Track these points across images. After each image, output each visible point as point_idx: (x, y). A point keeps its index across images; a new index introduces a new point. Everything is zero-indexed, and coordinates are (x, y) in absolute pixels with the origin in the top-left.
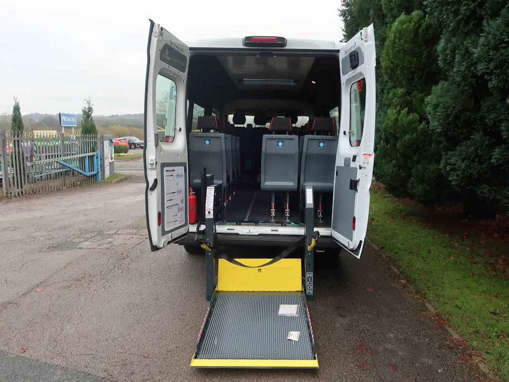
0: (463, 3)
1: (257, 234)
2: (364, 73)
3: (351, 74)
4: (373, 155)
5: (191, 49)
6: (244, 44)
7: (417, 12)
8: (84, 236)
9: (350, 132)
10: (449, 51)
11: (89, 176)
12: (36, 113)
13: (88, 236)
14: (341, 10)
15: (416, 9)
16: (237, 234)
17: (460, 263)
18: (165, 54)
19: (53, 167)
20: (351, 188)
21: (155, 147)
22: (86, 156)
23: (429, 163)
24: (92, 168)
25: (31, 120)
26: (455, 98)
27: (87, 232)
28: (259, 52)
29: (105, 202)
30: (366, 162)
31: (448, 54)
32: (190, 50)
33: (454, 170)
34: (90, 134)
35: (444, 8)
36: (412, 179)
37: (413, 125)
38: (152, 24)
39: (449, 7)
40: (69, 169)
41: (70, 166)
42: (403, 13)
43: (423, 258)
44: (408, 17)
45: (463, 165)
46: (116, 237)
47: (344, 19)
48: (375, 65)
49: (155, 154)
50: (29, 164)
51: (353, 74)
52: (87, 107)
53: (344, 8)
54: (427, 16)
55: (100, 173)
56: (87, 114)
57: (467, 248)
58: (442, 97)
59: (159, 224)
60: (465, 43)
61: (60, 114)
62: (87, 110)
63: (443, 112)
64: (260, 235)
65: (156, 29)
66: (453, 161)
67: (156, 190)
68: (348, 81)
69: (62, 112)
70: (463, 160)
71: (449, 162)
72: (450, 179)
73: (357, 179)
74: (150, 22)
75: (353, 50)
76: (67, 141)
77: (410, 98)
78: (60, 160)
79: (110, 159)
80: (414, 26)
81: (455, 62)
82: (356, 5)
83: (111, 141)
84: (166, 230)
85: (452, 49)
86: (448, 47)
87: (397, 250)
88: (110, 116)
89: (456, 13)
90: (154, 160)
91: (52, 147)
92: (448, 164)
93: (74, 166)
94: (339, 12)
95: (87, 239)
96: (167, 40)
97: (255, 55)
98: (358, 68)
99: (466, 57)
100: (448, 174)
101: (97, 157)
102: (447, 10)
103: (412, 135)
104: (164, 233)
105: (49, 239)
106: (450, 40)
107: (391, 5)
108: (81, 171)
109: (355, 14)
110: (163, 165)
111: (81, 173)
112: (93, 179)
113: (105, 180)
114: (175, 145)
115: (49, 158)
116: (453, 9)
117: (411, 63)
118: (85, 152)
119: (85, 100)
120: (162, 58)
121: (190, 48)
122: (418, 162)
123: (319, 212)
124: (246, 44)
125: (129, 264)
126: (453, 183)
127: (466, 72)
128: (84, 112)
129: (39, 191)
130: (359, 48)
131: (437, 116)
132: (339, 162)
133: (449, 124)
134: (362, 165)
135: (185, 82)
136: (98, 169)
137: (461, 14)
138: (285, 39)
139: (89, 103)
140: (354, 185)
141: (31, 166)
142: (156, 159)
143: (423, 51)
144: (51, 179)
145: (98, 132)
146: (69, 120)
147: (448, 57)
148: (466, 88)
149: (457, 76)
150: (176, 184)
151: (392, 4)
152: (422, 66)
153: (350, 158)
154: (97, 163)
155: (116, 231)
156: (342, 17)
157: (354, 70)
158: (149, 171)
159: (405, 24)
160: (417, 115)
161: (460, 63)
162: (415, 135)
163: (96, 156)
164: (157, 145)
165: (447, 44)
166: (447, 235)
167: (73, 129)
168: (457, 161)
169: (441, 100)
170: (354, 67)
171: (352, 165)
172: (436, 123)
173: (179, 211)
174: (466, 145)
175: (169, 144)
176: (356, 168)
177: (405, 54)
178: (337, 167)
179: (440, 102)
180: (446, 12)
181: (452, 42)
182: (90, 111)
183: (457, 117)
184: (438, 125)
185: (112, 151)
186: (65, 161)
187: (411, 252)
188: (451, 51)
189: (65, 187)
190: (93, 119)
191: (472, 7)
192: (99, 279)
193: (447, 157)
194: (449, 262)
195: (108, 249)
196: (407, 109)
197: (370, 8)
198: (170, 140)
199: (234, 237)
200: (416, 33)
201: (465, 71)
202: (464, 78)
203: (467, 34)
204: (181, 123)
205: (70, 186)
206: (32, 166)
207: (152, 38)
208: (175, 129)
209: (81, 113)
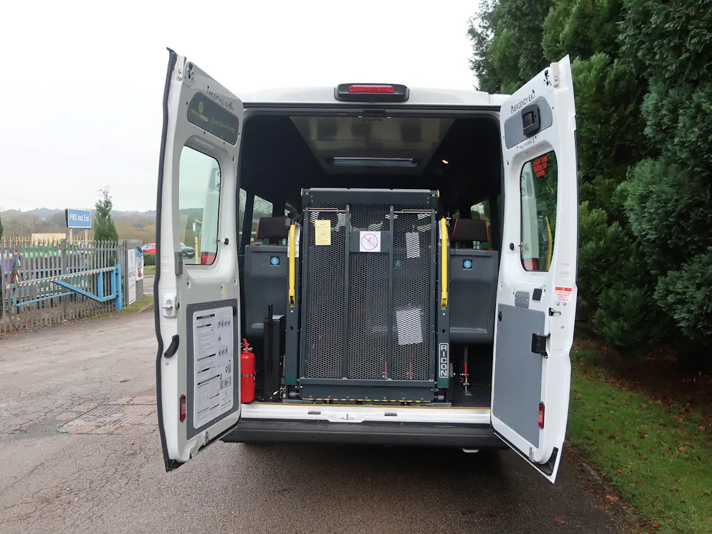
0: (692, 33)
1: (360, 421)
2: (552, 143)
3: (525, 144)
4: (575, 290)
5: (246, 105)
6: (337, 96)
7: (599, 55)
8: (77, 408)
9: (520, 246)
10: (665, 110)
11: (104, 303)
12: (43, 209)
13: (82, 408)
14: (474, 61)
15: (596, 52)
16: (326, 422)
17: (699, 459)
18: (197, 110)
19: (47, 289)
20: (534, 350)
21: (175, 276)
22: (99, 273)
23: (627, 287)
24: (108, 290)
25: (35, 218)
26: (678, 185)
27: (81, 400)
28: (362, 110)
29: (121, 346)
30: (562, 302)
31: (665, 115)
32: (245, 107)
33: (682, 302)
34: (107, 240)
35: (655, 43)
36: (599, 311)
37: (598, 228)
38: (173, 57)
39: (665, 42)
40: (73, 292)
41: (74, 287)
42: (578, 57)
43: (634, 448)
44: (586, 63)
45: (699, 296)
46: (129, 409)
47: (477, 73)
48: (575, 129)
49: (175, 290)
50: (8, 287)
51: (530, 146)
52: (103, 200)
53: (478, 58)
54: (616, 61)
55: (120, 298)
56: (104, 210)
57: (701, 427)
58: (654, 184)
59: (182, 417)
60: (695, 97)
61: (66, 211)
62: (103, 205)
63: (657, 209)
64: (365, 423)
65: (179, 65)
66: (679, 286)
67: (176, 355)
68: (517, 157)
69: (69, 208)
70: (699, 287)
71: (671, 288)
72: (676, 317)
73: (546, 334)
74: (168, 52)
75: (528, 103)
76: (71, 250)
77: (591, 186)
78: (59, 279)
79: (137, 276)
80: (596, 76)
81: (678, 128)
82: (498, 52)
83: (139, 249)
84: (197, 425)
85: (671, 107)
86: (663, 105)
87: (588, 433)
88: (146, 212)
89: (677, 50)
90: (173, 300)
91: (46, 259)
92: (670, 292)
93: (81, 287)
94: (471, 64)
95: (80, 415)
96: (200, 86)
97: (355, 115)
98: (537, 135)
99: (699, 119)
100: (671, 307)
101: (117, 274)
102: (661, 46)
103: (597, 243)
104: (191, 432)
105: (17, 415)
106: (667, 94)
107: (557, 47)
108: (90, 294)
109: (496, 65)
110: (191, 309)
111: (90, 298)
112: (109, 305)
113: (129, 307)
114: (216, 269)
115: (42, 277)
116: (672, 44)
117: (593, 132)
118: (99, 267)
119: (101, 190)
120: (192, 118)
121: (244, 104)
122: (609, 286)
123: (464, 377)
124: (340, 97)
125: (141, 466)
126: (682, 324)
127: (699, 144)
128: (99, 208)
129: (24, 327)
130: (542, 99)
131: (646, 215)
132: (505, 297)
133: (669, 227)
134: (555, 309)
135: (236, 160)
136: (117, 291)
137: (688, 50)
138: (406, 87)
139: (106, 194)
140: (539, 344)
141: (12, 290)
142: (176, 299)
143: (611, 114)
144: (43, 307)
145: (119, 237)
146: (80, 218)
147: (665, 120)
148: (698, 169)
149: (681, 151)
150: (217, 338)
151: (558, 45)
152: (610, 137)
153: (528, 293)
154: (116, 283)
155: (129, 399)
156: (475, 70)
157: (531, 139)
158: (163, 322)
159: (581, 73)
160: (604, 211)
161: (688, 129)
162: (602, 243)
163: (115, 272)
164: (179, 272)
165: (661, 100)
166: (659, 402)
167: (86, 232)
168: (687, 287)
169: (652, 188)
170: (531, 132)
171: (533, 305)
172: (645, 226)
173: (222, 387)
174: (700, 262)
175: (205, 269)
176: (542, 314)
177: (583, 119)
178: (500, 305)
179: (651, 192)
180: (659, 49)
181: (671, 97)
182: (107, 206)
183: (684, 216)
184: (650, 229)
185: (140, 264)
186: (66, 280)
187: (612, 437)
188: (669, 111)
189: (65, 319)
190: (112, 218)
191: (707, 38)
192: (85, 499)
193: (667, 279)
194: (679, 456)
195: (112, 433)
196: (587, 202)
197: (521, 54)
198: (209, 260)
199: (320, 427)
200: (600, 87)
201: (697, 141)
202: (694, 153)
203: (695, 84)
204: (229, 230)
205: (74, 318)
206: (14, 289)
207: (172, 81)
208: (218, 241)
209: (95, 208)
